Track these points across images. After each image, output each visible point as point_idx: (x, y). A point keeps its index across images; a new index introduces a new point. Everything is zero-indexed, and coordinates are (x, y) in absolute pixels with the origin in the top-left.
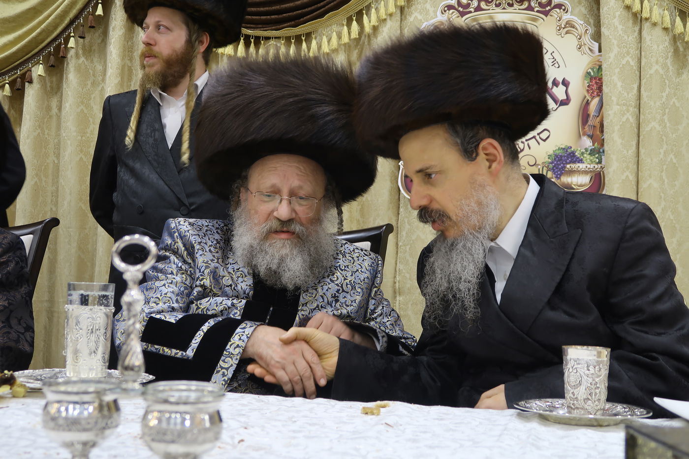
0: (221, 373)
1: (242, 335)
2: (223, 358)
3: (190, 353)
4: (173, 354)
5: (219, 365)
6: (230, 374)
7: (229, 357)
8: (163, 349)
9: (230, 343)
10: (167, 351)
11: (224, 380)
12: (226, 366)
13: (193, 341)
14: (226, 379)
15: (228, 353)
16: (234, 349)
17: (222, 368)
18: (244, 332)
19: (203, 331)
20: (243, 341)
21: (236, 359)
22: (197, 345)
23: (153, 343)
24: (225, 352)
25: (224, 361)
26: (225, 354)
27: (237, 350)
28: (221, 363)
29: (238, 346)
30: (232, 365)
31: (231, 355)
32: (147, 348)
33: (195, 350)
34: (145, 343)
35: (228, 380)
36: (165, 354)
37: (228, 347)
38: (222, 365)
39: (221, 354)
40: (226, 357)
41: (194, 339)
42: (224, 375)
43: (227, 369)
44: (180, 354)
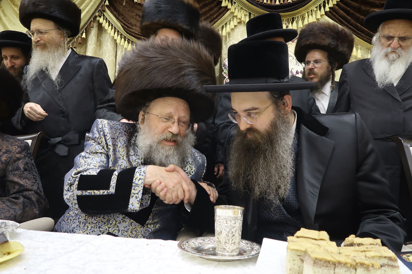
0: (134, 197)
1: (141, 172)
2: (133, 188)
3: (112, 190)
4: (101, 194)
5: (132, 192)
6: (140, 196)
7: (137, 186)
8: (93, 192)
9: (134, 178)
10: (97, 192)
11: (138, 200)
12: (137, 192)
13: (112, 183)
14: (139, 200)
15: (135, 184)
16: (138, 181)
17: (134, 194)
18: (141, 170)
19: (116, 175)
20: (142, 175)
21: (141, 186)
22: (115, 184)
23: (86, 189)
24: (133, 184)
25: (134, 189)
26: (134, 185)
27: (140, 181)
28: (133, 191)
29: (140, 179)
30: (140, 191)
31: (137, 185)
32: (83, 194)
33: (115, 188)
34: (80, 191)
35: (140, 200)
36: (96, 194)
37: (134, 181)
38: (134, 192)
39: (131, 186)
40: (135, 187)
41: (112, 181)
42: (136, 197)
43: (138, 194)
44: (106, 192)
